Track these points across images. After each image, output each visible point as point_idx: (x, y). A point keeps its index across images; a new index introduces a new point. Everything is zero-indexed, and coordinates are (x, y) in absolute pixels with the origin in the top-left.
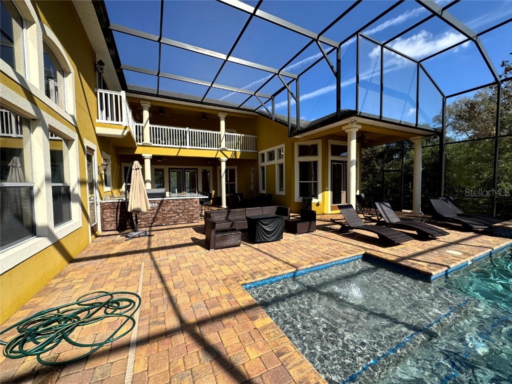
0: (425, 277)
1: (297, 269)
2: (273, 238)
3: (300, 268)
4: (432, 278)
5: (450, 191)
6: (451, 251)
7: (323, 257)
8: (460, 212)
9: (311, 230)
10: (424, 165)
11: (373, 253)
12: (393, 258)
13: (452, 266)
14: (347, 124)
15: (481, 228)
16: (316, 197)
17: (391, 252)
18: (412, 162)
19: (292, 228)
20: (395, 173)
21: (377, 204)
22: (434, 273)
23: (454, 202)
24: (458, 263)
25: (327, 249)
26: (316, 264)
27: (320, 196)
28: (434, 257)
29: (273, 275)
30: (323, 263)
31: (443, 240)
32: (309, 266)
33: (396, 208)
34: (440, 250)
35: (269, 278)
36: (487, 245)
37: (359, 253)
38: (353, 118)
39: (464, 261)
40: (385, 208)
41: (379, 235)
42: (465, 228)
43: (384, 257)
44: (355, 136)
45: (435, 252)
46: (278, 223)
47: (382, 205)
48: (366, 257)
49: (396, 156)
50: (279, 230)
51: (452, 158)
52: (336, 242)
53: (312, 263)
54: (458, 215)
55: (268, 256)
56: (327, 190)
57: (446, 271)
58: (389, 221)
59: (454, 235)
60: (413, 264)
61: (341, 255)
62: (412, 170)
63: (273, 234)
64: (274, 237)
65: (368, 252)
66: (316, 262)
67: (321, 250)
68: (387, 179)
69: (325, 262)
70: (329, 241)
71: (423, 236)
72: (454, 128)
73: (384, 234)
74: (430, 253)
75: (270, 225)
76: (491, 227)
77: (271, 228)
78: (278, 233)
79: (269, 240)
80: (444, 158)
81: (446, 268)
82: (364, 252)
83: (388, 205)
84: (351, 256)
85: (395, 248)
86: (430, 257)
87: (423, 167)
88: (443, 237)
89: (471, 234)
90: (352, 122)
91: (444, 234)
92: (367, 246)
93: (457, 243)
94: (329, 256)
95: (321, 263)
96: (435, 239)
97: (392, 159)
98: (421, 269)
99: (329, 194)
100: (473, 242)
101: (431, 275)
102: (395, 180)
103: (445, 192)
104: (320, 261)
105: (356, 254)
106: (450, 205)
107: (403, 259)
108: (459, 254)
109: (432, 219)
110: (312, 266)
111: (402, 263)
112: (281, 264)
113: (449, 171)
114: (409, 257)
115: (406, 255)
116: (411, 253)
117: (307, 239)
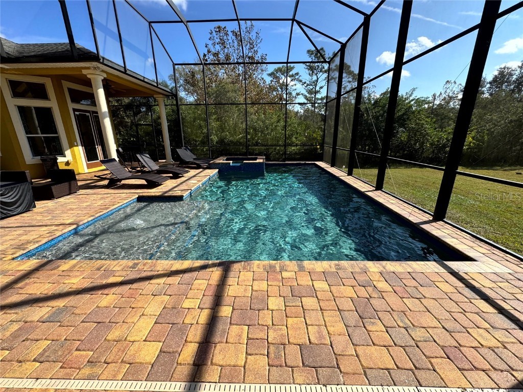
0: (180, 198)
1: (78, 225)
2: (19, 210)
3: (81, 223)
4: (184, 198)
5: (188, 142)
6: (193, 181)
7: (101, 209)
8: (195, 157)
9: (72, 192)
10: (168, 121)
11: (144, 194)
12: (160, 194)
13: (192, 189)
14: (88, 68)
15: (205, 165)
16: (63, 155)
17: (157, 191)
18: (159, 118)
19: (45, 194)
20: (147, 127)
21: (138, 156)
22: (184, 195)
23: (191, 151)
24: (196, 187)
25: (102, 202)
26: (97, 215)
27: (68, 153)
28: (183, 187)
29: (51, 238)
30: (103, 213)
31: (187, 175)
32: (90, 219)
33: (155, 159)
34: (187, 182)
35: (46, 243)
36: (207, 174)
37: (134, 198)
38: (95, 64)
39: (198, 185)
40: (146, 159)
41: (146, 180)
42: (198, 167)
43: (153, 194)
44: (101, 84)
45: (184, 184)
46: (23, 190)
47: (143, 157)
48: (140, 199)
49: (143, 109)
50: (27, 198)
51: (186, 116)
52: (109, 195)
53: (92, 216)
54: (194, 159)
55: (27, 228)
56: (77, 146)
57: (190, 192)
58: (151, 169)
59: (193, 172)
60: (173, 193)
61: (118, 203)
62: (160, 124)
63: (18, 204)
64: (20, 208)
65: (141, 194)
66: (96, 214)
67: (96, 205)
68: (140, 133)
69: (105, 211)
70: (101, 196)
71: (176, 176)
72: (185, 90)
73: (150, 179)
74: (181, 185)
75: (9, 194)
76: (209, 164)
77: (11, 198)
78: (26, 202)
79: (14, 213)
80: (180, 117)
81: (190, 191)
82: (137, 196)
83: (148, 156)
84: (127, 201)
85: (159, 187)
86: (182, 187)
87: (168, 123)
88: (187, 174)
89: (201, 170)
90: (95, 68)
91: (187, 172)
92: (139, 191)
93: (194, 176)
94: (107, 206)
95: (101, 213)
96: (183, 176)
97: (140, 112)
98: (177, 194)
99: (80, 151)
100: (202, 174)
101: (183, 196)
102: (147, 134)
103: (185, 143)
104: (100, 212)
105: (132, 199)
106: (189, 153)
107: (166, 192)
108: (196, 181)
109: (179, 164)
110: (92, 218)
111: (166, 195)
112: (54, 228)
113: (186, 126)
114: (170, 191)
115: (168, 190)
116: (170, 188)
117: (72, 200)
